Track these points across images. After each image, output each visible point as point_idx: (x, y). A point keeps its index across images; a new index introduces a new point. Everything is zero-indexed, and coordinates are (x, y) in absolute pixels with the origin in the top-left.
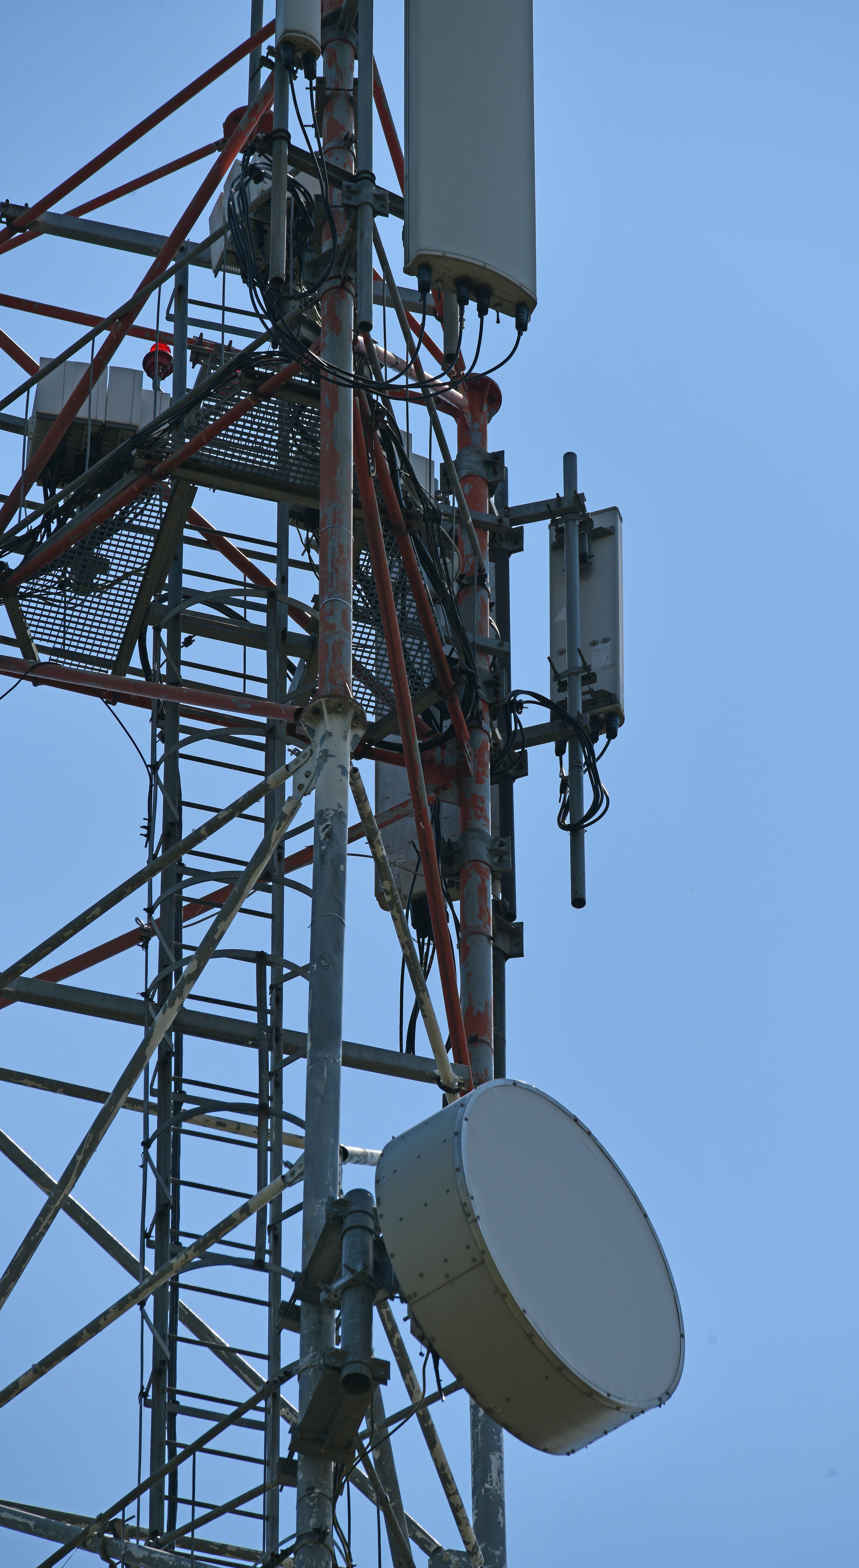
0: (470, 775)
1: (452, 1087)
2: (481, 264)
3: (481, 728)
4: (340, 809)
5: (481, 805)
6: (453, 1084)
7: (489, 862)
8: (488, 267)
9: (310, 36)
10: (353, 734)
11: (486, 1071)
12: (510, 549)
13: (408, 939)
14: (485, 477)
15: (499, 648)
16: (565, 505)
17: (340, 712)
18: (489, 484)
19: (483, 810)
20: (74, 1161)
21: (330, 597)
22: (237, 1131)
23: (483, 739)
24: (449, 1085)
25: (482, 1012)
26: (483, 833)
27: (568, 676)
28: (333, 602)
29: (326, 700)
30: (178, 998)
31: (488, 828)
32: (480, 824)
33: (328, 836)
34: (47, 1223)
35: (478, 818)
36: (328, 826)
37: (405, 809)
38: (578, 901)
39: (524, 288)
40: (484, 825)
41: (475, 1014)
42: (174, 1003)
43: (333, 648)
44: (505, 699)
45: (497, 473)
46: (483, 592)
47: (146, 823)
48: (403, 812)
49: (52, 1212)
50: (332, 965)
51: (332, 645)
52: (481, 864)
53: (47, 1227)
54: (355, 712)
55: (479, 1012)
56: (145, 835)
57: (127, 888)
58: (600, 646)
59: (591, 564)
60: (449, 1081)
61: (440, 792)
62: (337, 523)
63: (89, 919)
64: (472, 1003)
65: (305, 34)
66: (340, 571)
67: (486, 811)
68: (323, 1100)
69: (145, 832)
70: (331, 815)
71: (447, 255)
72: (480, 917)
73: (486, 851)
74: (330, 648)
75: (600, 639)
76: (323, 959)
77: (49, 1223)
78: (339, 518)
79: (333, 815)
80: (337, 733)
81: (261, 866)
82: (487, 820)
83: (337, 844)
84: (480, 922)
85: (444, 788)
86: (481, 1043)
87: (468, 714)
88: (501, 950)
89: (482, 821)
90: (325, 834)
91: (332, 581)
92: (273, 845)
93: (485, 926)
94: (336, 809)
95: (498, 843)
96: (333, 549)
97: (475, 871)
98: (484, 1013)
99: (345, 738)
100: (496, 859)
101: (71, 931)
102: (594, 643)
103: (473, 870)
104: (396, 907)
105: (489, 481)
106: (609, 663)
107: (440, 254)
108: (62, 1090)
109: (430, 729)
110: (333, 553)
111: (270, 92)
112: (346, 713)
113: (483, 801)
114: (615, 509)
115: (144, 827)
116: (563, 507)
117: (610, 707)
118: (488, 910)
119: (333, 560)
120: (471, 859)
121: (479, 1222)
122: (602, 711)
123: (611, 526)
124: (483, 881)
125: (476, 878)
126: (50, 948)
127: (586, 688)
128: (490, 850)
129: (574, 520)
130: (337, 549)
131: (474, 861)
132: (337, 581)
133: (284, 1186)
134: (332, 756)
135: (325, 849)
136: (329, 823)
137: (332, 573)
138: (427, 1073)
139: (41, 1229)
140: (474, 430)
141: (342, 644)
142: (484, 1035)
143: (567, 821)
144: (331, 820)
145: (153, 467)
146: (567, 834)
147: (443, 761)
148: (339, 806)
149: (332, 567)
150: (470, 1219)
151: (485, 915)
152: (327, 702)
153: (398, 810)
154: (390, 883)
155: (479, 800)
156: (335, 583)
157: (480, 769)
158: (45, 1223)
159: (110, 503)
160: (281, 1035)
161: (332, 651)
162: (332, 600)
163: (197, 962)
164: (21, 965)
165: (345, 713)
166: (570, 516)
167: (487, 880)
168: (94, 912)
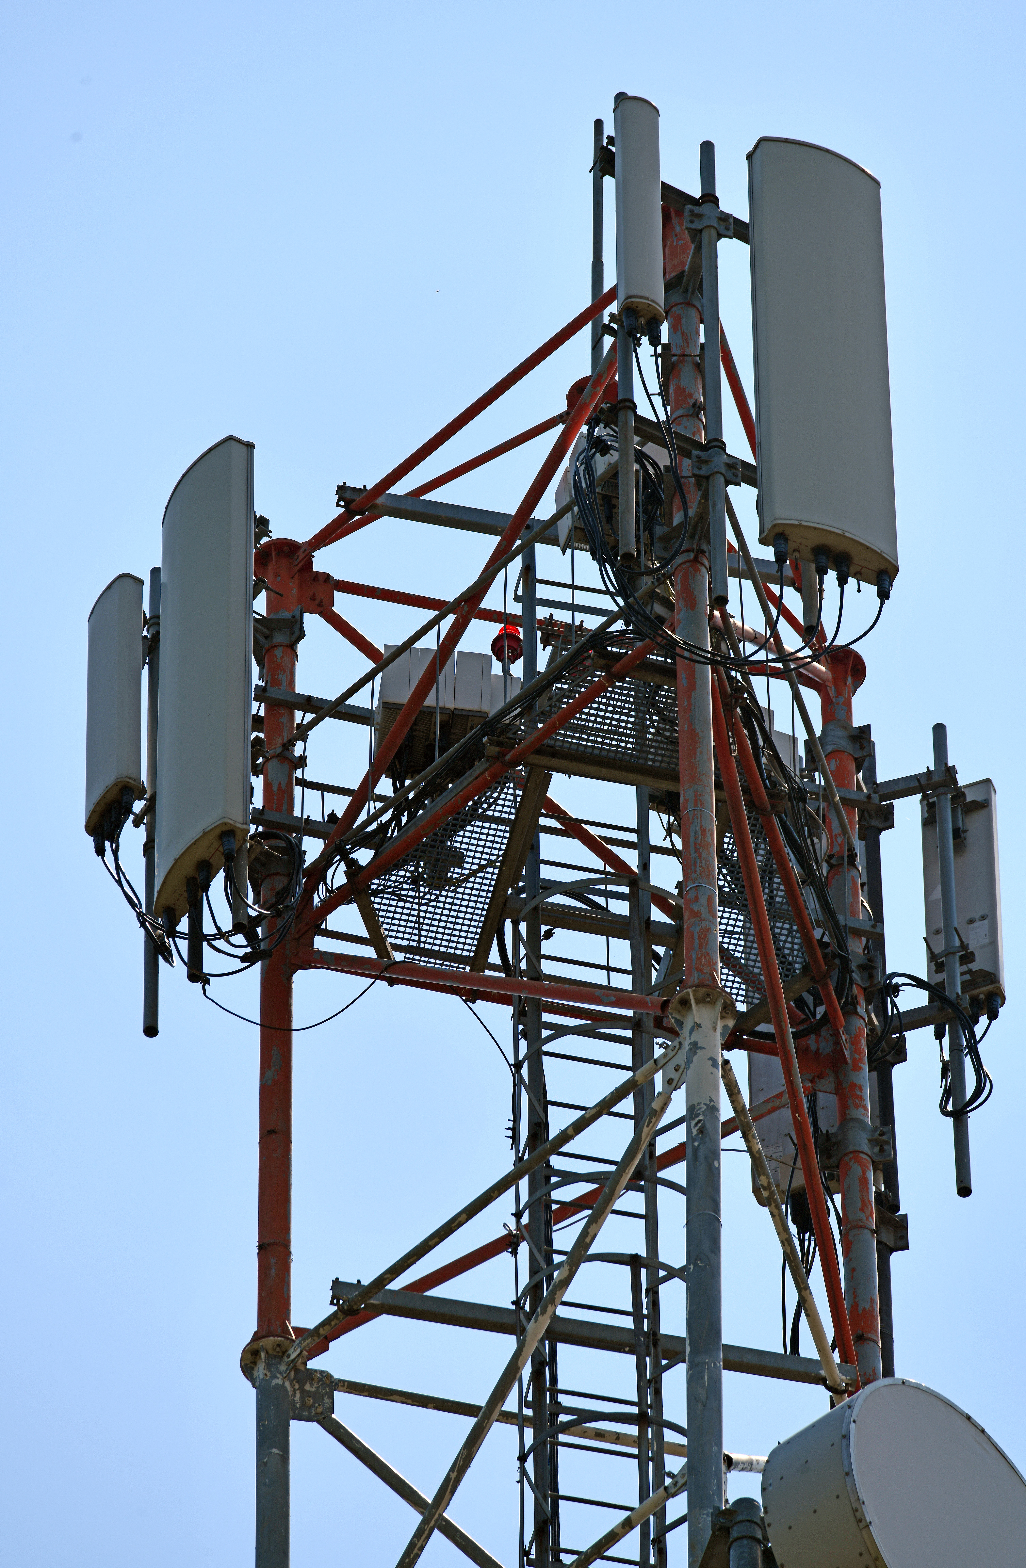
0: (846, 1063)
1: (839, 1388)
2: (840, 532)
3: (856, 1013)
4: (712, 1103)
5: (859, 1093)
6: (840, 1385)
7: (869, 1153)
8: (847, 534)
9: (653, 301)
10: (723, 1025)
11: (874, 1370)
12: (880, 826)
13: (787, 1236)
14: (852, 752)
15: (873, 930)
16: (936, 778)
17: (708, 1002)
18: (855, 759)
19: (861, 1098)
20: (447, 1479)
21: (694, 884)
22: (617, 1442)
23: (859, 1025)
24: (836, 1386)
25: (867, 1308)
26: (862, 1123)
27: (945, 956)
28: (697, 888)
29: (694, 991)
30: (550, 1306)
31: (868, 1116)
32: (857, 1113)
33: (701, 1131)
34: (422, 1544)
35: (857, 1107)
36: (699, 1121)
37: (780, 1100)
38: (964, 1190)
39: (885, 555)
40: (863, 1114)
41: (860, 1311)
42: (546, 1311)
43: (699, 936)
44: (880, 982)
45: (864, 748)
46: (854, 872)
47: (511, 1125)
48: (778, 1104)
49: (427, 1532)
50: (709, 1266)
51: (698, 933)
52: (862, 1155)
53: (422, 1549)
54: (725, 1002)
55: (864, 1309)
56: (511, 1137)
57: (494, 1193)
58: (977, 924)
59: (965, 839)
60: (835, 1382)
61: (816, 1082)
62: (699, 806)
63: (455, 1226)
64: (857, 1300)
65: (648, 299)
66: (704, 855)
67: (864, 1100)
68: (704, 1405)
69: (510, 1133)
70: (703, 1110)
71: (804, 523)
72: (862, 1210)
73: (866, 1141)
74: (696, 936)
75: (977, 916)
76: (700, 1260)
77: (424, 1544)
78: (701, 800)
79: (705, 1110)
80: (707, 1024)
81: (632, 1165)
82: (866, 1109)
83: (710, 1139)
84: (862, 1216)
85: (820, 1077)
86: (868, 1341)
87: (842, 999)
88: (886, 1244)
89: (861, 1110)
90: (698, 1130)
91: (695, 866)
92: (643, 1143)
93: (867, 1219)
94: (708, 1103)
95: (878, 1132)
96: (696, 833)
97: (855, 1162)
98: (869, 1310)
99: (715, 1029)
100: (877, 1149)
101: (436, 1240)
102: (971, 921)
103: (853, 1161)
104: (774, 1203)
105: (856, 756)
106: (987, 941)
107: (796, 522)
108: (432, 1405)
109: (804, 1017)
110: (696, 837)
111: (614, 361)
112: (715, 1003)
113: (861, 1088)
114: (988, 781)
115: (509, 1129)
116: (933, 781)
117: (990, 987)
118: (870, 1203)
119: (696, 844)
120: (851, 1150)
121: (871, 1527)
122: (981, 992)
123: (984, 798)
124: (864, 1172)
125: (857, 1170)
126: (415, 1257)
127: (965, 968)
128: (870, 1140)
129: (946, 794)
130: (699, 833)
131: (854, 1152)
132: (701, 866)
133: (667, 1497)
134: (702, 1048)
135: (698, 1145)
136: (701, 1118)
137: (695, 858)
138: (813, 1375)
139: (416, 1551)
140: (838, 704)
141: (708, 931)
142: (870, 1333)
143: (950, 1108)
144: (703, 1115)
145: (505, 755)
146: (950, 1121)
147: (818, 1049)
148: (711, 1100)
149: (695, 852)
150: (862, 1525)
151: (867, 1208)
152: (695, 992)
153: (773, 1101)
154: (767, 1178)
155: (857, 1088)
156: (698, 869)
157: (857, 1057)
158: (419, 1545)
159: (462, 793)
160: (659, 1340)
161: (698, 938)
162: (696, 886)
163: (568, 1267)
164: (386, 1276)
165: (713, 1003)
166: (941, 790)
167: (868, 1171)
168: (459, 1219)
